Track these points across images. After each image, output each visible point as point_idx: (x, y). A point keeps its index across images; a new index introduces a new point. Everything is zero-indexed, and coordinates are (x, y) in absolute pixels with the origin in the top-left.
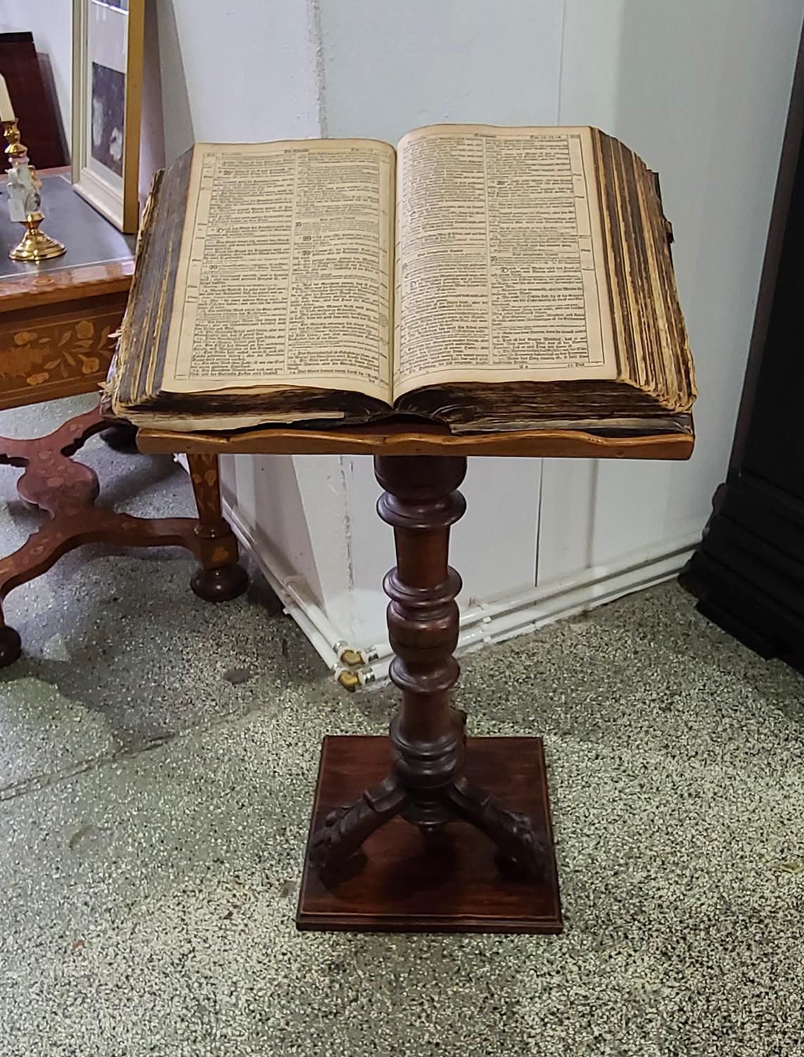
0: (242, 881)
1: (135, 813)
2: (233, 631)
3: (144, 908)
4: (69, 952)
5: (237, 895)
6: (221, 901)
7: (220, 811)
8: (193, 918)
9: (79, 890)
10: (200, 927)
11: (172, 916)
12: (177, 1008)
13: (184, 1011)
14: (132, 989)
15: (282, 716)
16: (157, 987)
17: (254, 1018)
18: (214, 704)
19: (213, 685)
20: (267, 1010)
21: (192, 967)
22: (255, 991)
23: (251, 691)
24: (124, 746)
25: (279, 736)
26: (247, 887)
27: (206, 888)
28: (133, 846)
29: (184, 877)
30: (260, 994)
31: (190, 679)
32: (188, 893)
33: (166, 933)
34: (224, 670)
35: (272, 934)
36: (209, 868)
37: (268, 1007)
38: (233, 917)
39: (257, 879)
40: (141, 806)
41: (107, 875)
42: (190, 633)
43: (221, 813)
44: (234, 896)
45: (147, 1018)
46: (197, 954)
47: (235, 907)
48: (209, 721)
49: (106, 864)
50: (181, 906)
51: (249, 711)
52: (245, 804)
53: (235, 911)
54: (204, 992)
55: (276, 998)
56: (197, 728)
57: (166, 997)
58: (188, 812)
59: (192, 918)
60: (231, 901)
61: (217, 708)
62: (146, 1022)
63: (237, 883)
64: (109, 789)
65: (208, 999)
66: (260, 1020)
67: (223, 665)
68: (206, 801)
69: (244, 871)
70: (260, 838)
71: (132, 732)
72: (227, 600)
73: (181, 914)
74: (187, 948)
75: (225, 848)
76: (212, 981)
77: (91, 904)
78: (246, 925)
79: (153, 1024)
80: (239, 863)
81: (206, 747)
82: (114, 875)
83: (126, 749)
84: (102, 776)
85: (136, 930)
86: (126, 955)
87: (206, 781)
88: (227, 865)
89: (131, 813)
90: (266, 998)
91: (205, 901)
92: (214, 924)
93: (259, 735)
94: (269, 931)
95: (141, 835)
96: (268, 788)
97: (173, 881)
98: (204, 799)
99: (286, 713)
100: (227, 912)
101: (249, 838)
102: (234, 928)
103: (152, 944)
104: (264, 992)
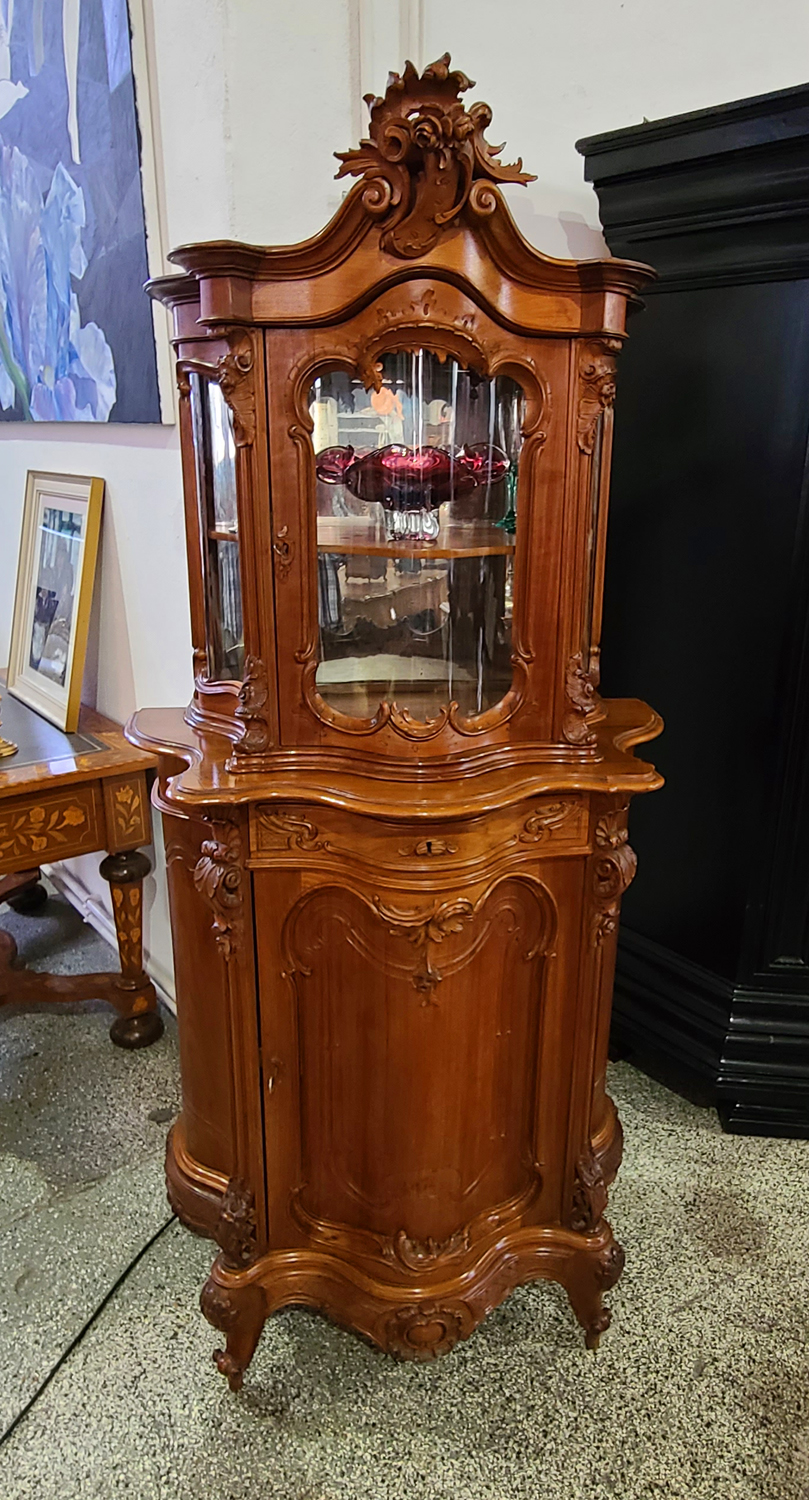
0: (184, 1303)
1: (75, 1252)
2: (152, 1075)
3: (93, 1339)
4: (24, 1389)
5: (181, 1316)
6: (165, 1323)
9: (29, 1330)
10: (149, 1350)
11: (121, 1343)
12: (134, 1427)
13: (142, 1428)
14: (90, 1415)
16: (114, 1410)
17: (208, 1425)
18: (141, 1143)
19: (138, 1126)
20: (219, 1416)
21: (145, 1387)
22: (206, 1401)
24: (59, 1191)
26: (189, 1308)
27: (150, 1313)
28: (77, 1283)
29: (128, 1306)
30: (211, 1403)
31: (116, 1123)
32: (134, 1320)
33: (117, 1360)
34: (148, 1112)
36: (151, 1295)
37: (220, 1414)
38: (179, 1337)
40: (80, 1244)
41: (54, 1313)
42: (112, 1079)
44: (178, 1317)
45: (107, 1440)
46: (148, 1375)
47: (180, 1327)
49: (53, 1303)
50: (128, 1333)
53: (180, 1331)
54: (159, 1408)
55: (226, 1404)
56: (128, 1166)
57: (123, 1418)
58: (126, 1245)
59: (140, 1342)
60: (175, 1322)
61: (144, 1147)
62: (107, 1444)
63: (179, 1305)
64: (48, 1232)
65: (163, 1414)
66: (213, 1427)
67: (147, 1106)
70: (197, 1262)
71: (64, 1176)
72: (145, 1046)
73: (129, 1340)
74: (138, 1370)
75: (164, 1274)
76: (165, 1397)
77: (41, 1342)
78: (191, 1342)
79: (113, 1445)
80: (179, 1287)
81: (138, 1183)
82: (61, 1312)
83: (61, 1193)
84: (39, 1220)
85: (88, 1360)
86: (80, 1385)
87: (140, 1215)
88: (168, 1290)
89: (71, 1252)
90: (217, 1407)
91: (151, 1325)
92: (162, 1345)
95: (83, 1272)
97: (119, 1311)
100: (172, 1333)
102: (181, 1346)
103: (105, 1371)
104: (214, 1401)
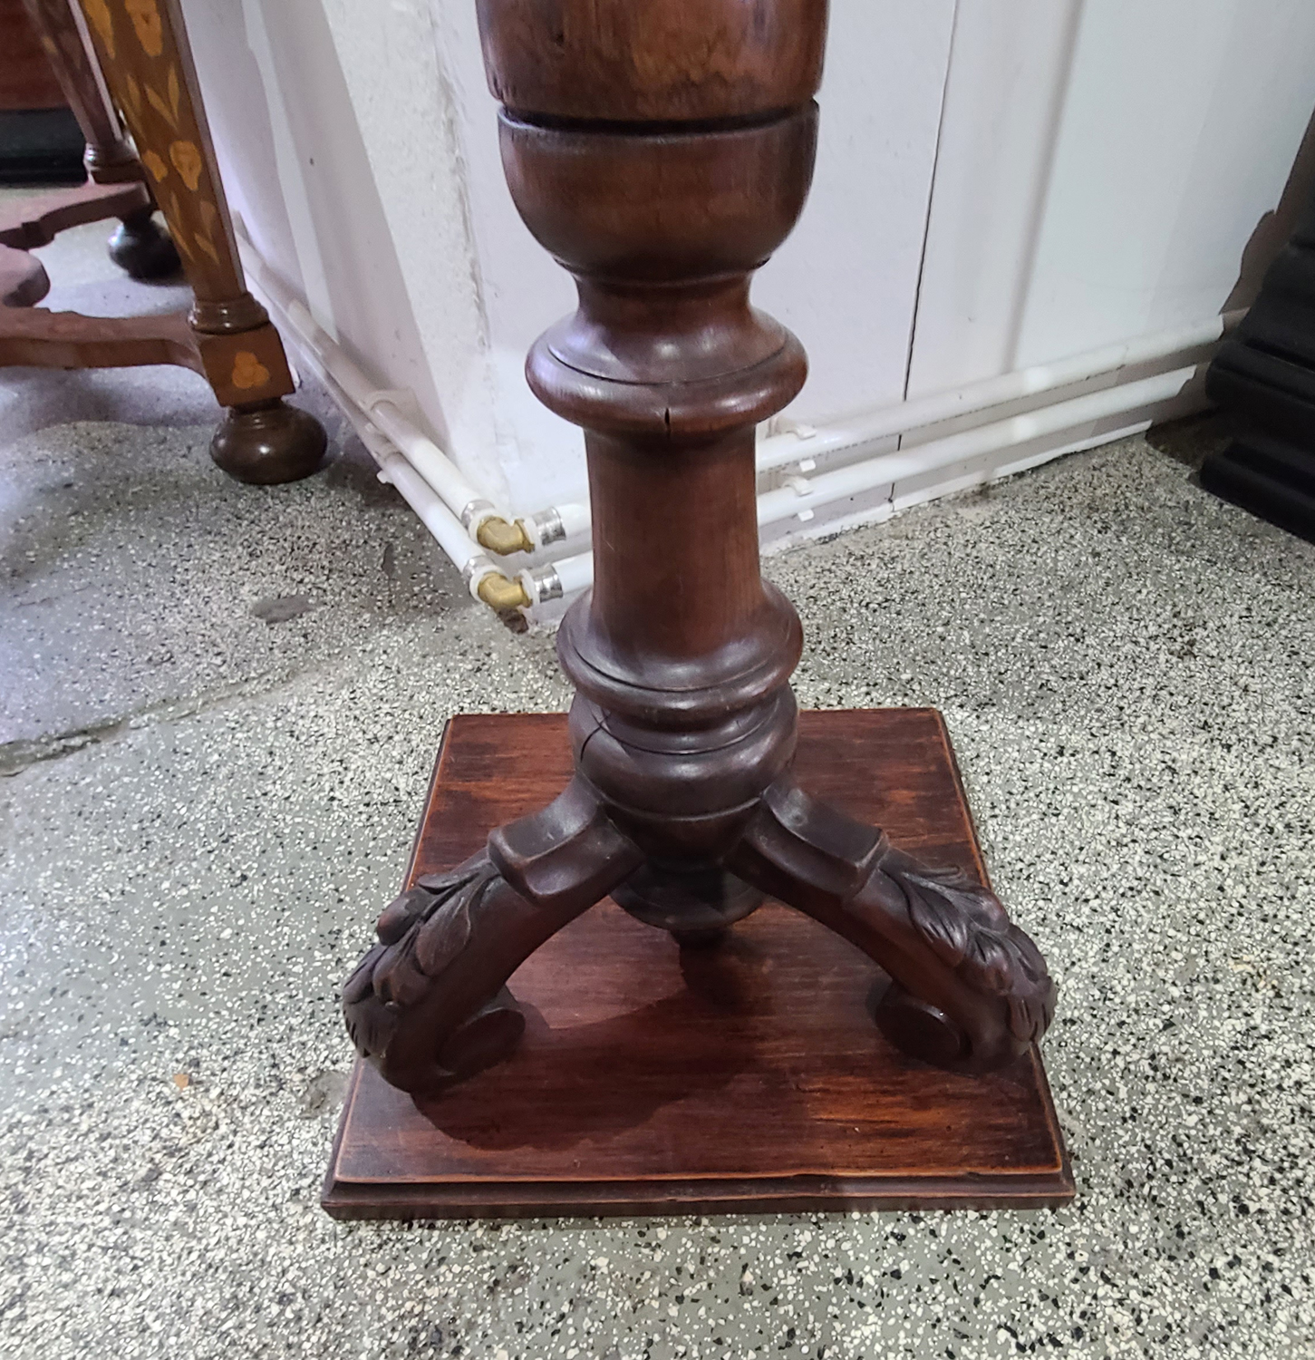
0: (204, 1076)
2: (288, 532)
5: (185, 1114)
6: (137, 1135)
7: (185, 891)
8: (49, 1189)
10: (61, 1219)
15: (365, 681)
23: (305, 636)
25: (351, 723)
26: (214, 1093)
27: (103, 1098)
29: (52, 1068)
31: (178, 617)
32: (53, 1114)
35: (261, 1235)
36: (124, 1042)
39: (246, 1068)
42: (200, 535)
43: (186, 898)
44: (176, 1118)
47: (172, 1151)
48: (200, 694)
51: (293, 673)
52: (250, 874)
53: (169, 1165)
59: (43, 1191)
60: (164, 1133)
63: (191, 1082)
67: (255, 589)
68: (157, 869)
69: (214, 1048)
70: (273, 958)
75: (177, 985)
78: (191, 1208)
80: (205, 1025)
88: (174, 1032)
91: (92, 1137)
92: (102, 1207)
93: (307, 722)
94: (253, 1222)
96: (312, 835)
98: (152, 864)
99: (374, 676)
100: (145, 1170)
101: (244, 959)
102: (156, 1218)
